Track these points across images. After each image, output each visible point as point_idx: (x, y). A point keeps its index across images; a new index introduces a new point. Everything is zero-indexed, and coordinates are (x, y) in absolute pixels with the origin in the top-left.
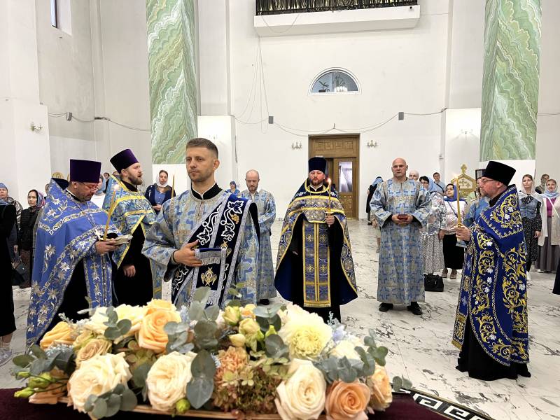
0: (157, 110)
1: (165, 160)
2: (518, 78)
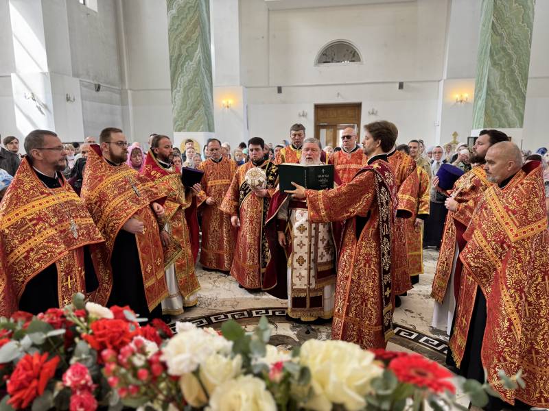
0: (177, 83)
1: (184, 128)
2: (511, 52)
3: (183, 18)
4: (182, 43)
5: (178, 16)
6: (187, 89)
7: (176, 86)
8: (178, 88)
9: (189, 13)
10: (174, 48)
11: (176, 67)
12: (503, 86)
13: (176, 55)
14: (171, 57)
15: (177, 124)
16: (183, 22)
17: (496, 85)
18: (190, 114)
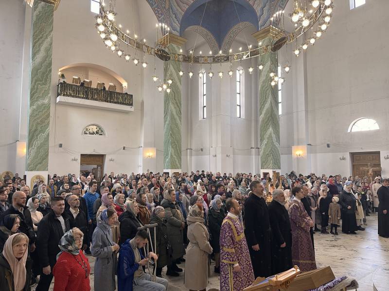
0: (32, 144)
1: (35, 169)
2: (176, 143)
3: (40, 111)
4: (38, 124)
5: (37, 110)
6: (39, 148)
7: (32, 146)
9: (44, 109)
10: (33, 125)
11: (33, 136)
12: (175, 155)
13: (33, 129)
14: (30, 130)
15: (30, 167)
16: (40, 113)
17: (173, 154)
18: (40, 161)
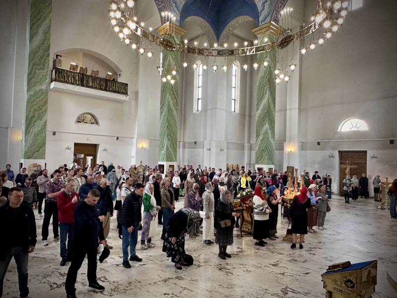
0: (30, 131)
1: (32, 157)
2: (172, 136)
3: (37, 97)
4: (35, 110)
5: (34, 96)
6: (36, 135)
8: (30, 134)
9: (42, 95)
10: (30, 111)
11: (30, 123)
12: (171, 147)
13: (30, 116)
14: (27, 117)
15: (27, 155)
16: (37, 99)
18: (37, 149)
